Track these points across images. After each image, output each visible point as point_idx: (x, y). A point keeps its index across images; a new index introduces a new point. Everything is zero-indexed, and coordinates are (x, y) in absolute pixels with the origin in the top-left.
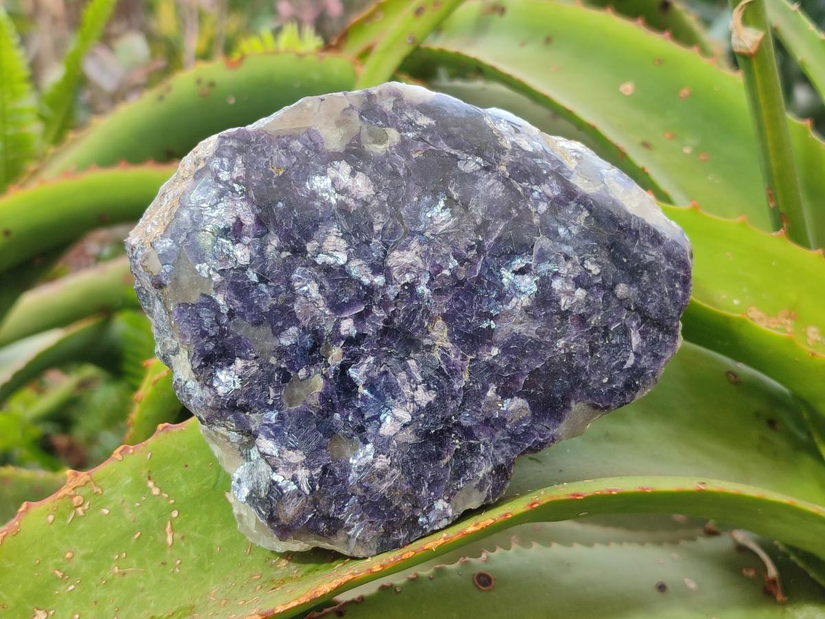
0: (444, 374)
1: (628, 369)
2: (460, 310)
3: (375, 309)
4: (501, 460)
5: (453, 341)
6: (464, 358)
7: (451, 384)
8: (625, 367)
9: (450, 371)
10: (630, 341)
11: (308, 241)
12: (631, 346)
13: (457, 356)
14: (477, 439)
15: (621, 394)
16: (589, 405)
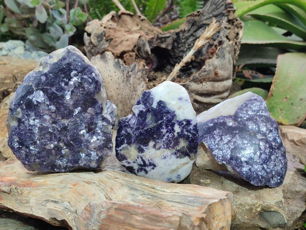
0: (76, 124)
1: (92, 81)
2: (62, 114)
3: (54, 133)
4: (101, 119)
5: (69, 119)
6: (74, 118)
7: (78, 123)
8: (91, 82)
9: (75, 122)
10: (85, 78)
11: (34, 140)
12: (87, 79)
13: (72, 119)
14: (94, 122)
15: (97, 85)
16: (96, 94)
